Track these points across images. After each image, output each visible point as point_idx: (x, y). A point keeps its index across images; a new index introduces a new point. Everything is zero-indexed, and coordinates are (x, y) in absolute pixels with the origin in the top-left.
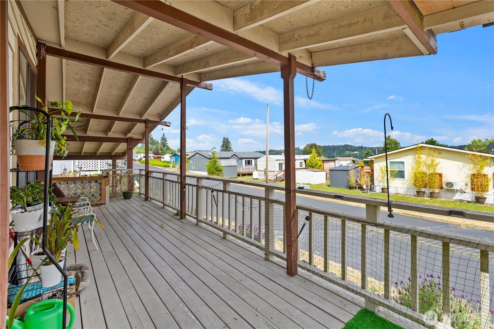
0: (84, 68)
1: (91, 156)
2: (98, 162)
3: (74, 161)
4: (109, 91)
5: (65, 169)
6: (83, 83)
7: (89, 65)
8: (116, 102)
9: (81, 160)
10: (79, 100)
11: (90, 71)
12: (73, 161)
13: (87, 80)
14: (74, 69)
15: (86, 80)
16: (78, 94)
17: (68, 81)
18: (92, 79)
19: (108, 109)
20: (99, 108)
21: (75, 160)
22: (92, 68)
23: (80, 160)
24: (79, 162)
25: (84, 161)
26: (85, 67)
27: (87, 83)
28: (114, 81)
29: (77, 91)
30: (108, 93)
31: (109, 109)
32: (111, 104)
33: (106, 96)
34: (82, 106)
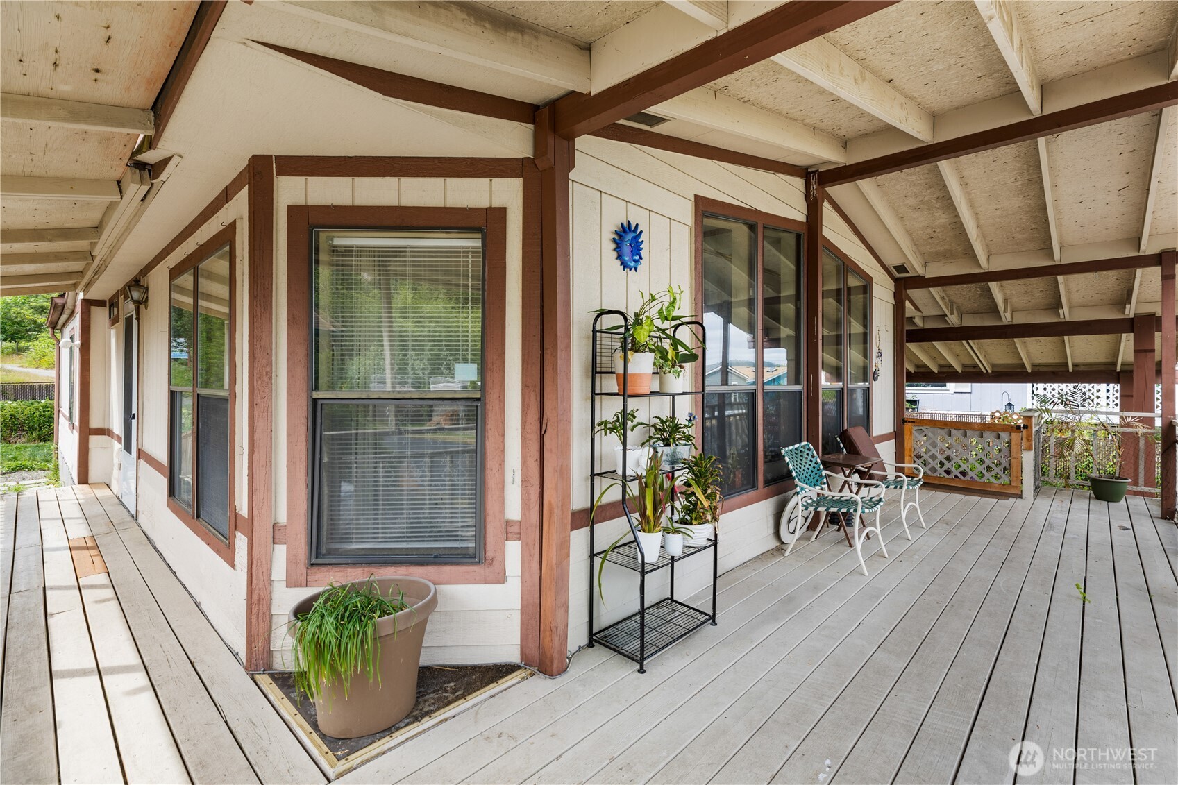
0: (912, 178)
1: (1054, 373)
2: (1098, 391)
3: (1033, 386)
4: (998, 207)
5: (1010, 405)
6: (929, 209)
7: (918, 169)
8: (1034, 226)
9: (1052, 384)
10: (947, 247)
11: (927, 181)
12: (1030, 385)
13: (934, 202)
14: (897, 190)
15: (932, 202)
16: (934, 235)
17: (901, 216)
18: (942, 195)
19: (1024, 249)
20: (1002, 253)
21: (1035, 384)
22: (926, 172)
23: (1049, 384)
24: (1045, 389)
25: (1059, 386)
26: (914, 177)
27: (937, 206)
28: (994, 179)
29: (929, 231)
30: (998, 213)
31: (1027, 249)
32: (1024, 236)
33: (998, 220)
34: (959, 258)
